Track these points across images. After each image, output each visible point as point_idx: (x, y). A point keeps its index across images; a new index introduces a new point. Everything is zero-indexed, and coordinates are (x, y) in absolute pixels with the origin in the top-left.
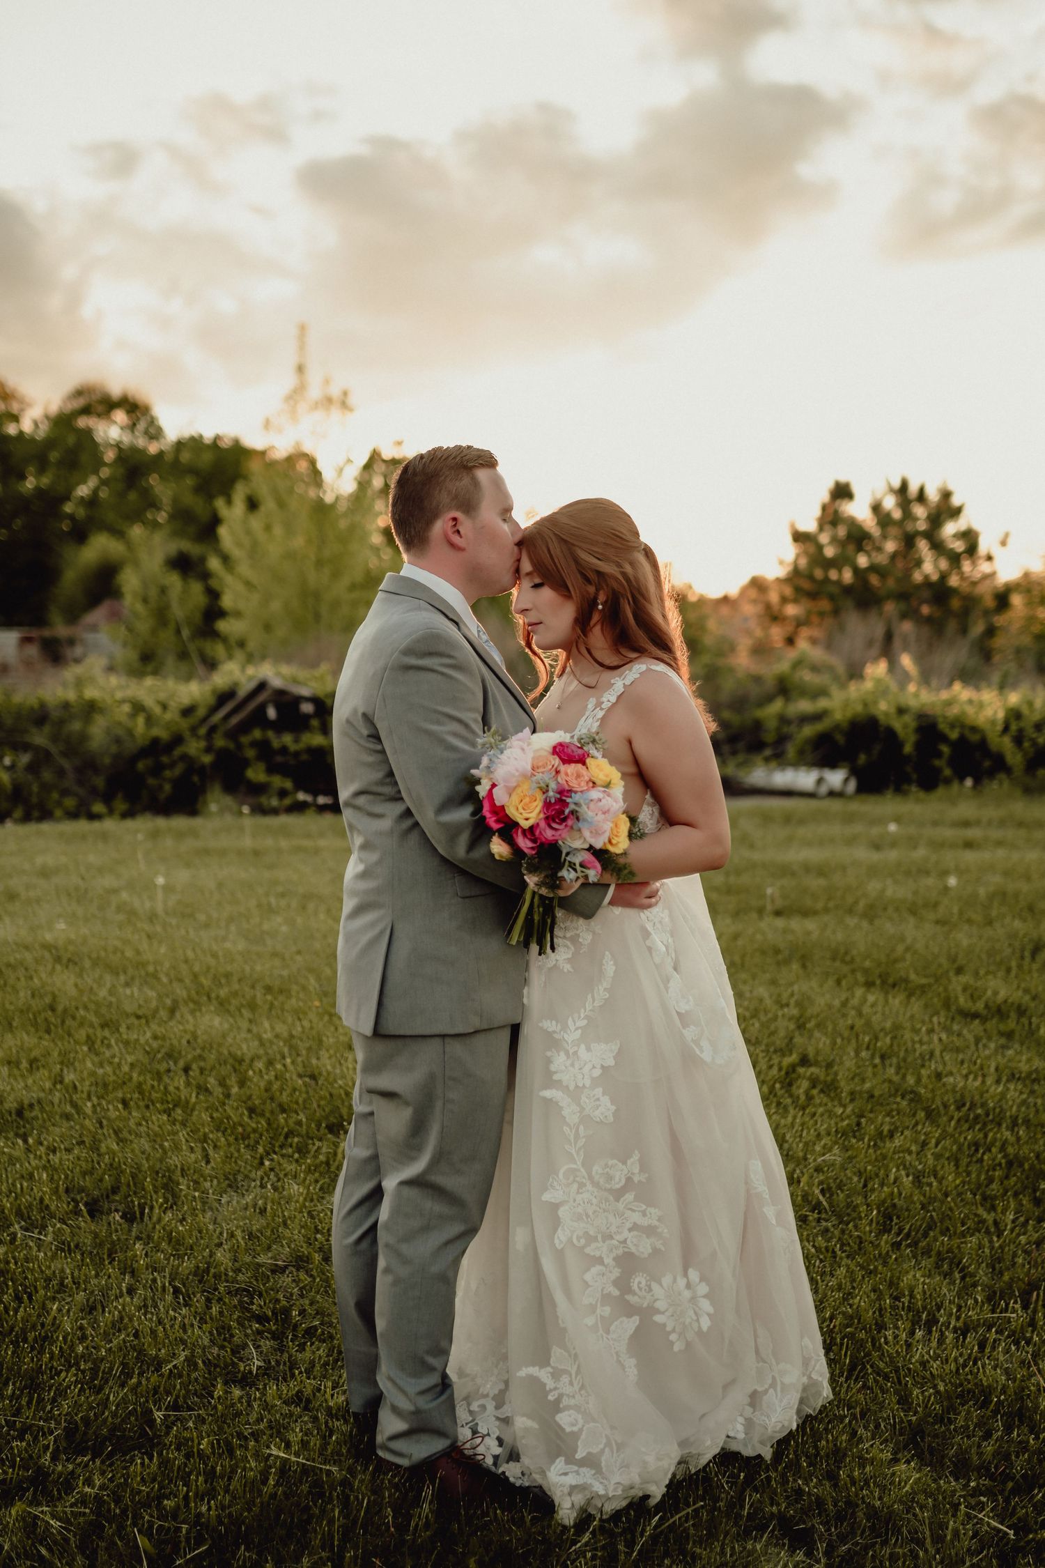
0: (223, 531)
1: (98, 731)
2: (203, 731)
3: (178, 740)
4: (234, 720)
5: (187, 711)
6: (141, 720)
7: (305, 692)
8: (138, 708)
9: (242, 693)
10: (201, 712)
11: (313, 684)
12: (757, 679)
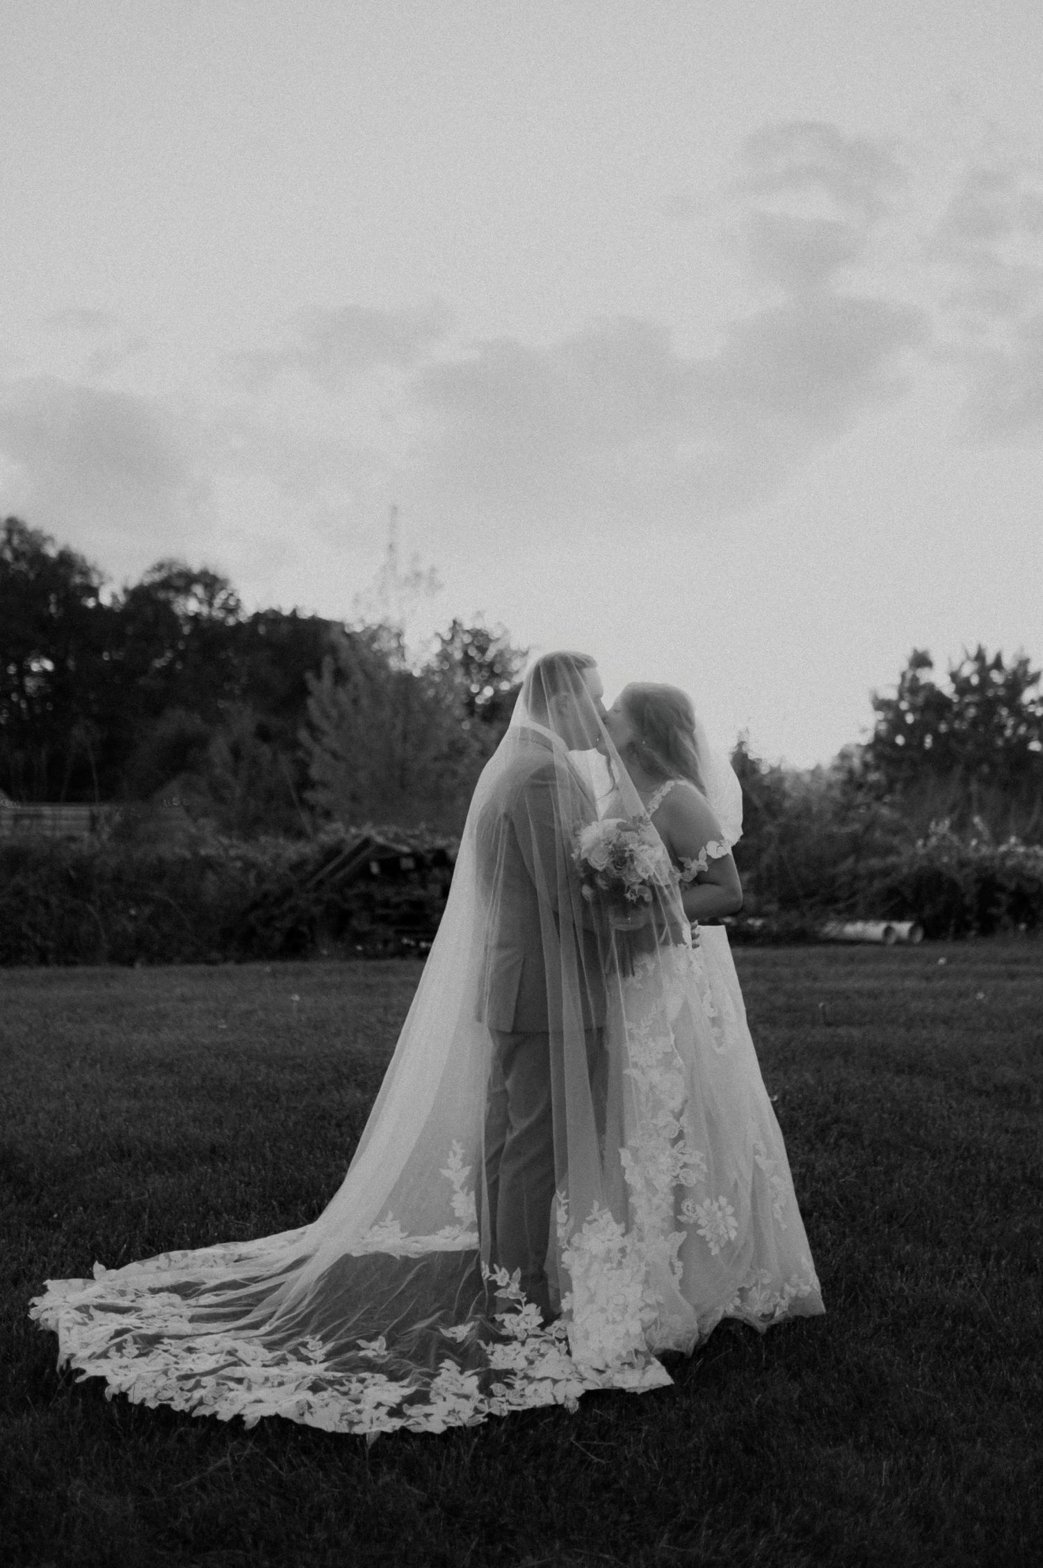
0: (311, 702)
1: (210, 885)
2: (310, 885)
3: (288, 893)
4: (341, 874)
5: (297, 867)
6: (252, 876)
7: (406, 849)
8: (249, 865)
9: (347, 850)
10: (310, 868)
11: (412, 841)
12: (831, 838)
